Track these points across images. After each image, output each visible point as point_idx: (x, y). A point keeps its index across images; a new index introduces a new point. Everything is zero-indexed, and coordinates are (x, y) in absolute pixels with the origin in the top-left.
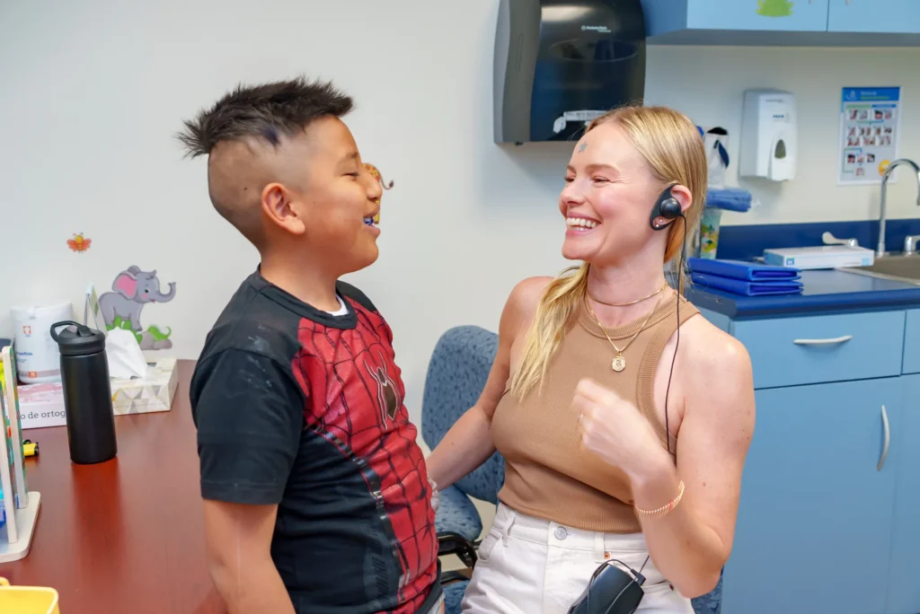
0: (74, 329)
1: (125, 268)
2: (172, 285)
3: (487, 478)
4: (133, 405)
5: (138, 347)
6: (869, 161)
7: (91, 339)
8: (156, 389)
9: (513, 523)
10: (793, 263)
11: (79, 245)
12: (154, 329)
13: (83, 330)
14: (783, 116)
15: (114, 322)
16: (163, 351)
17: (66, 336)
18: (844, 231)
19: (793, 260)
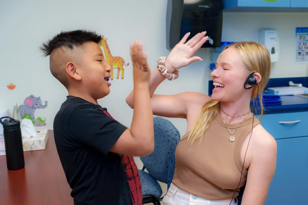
0: (9, 119)
1: (28, 96)
2: (46, 102)
3: (164, 174)
4: (31, 148)
5: (33, 125)
6: (306, 55)
7: (15, 123)
8: (40, 142)
9: (177, 192)
10: (278, 93)
11: (11, 87)
12: (39, 119)
13: (12, 120)
14: (274, 38)
15: (24, 116)
16: (43, 127)
17: (6, 122)
18: (297, 81)
19: (278, 92)
